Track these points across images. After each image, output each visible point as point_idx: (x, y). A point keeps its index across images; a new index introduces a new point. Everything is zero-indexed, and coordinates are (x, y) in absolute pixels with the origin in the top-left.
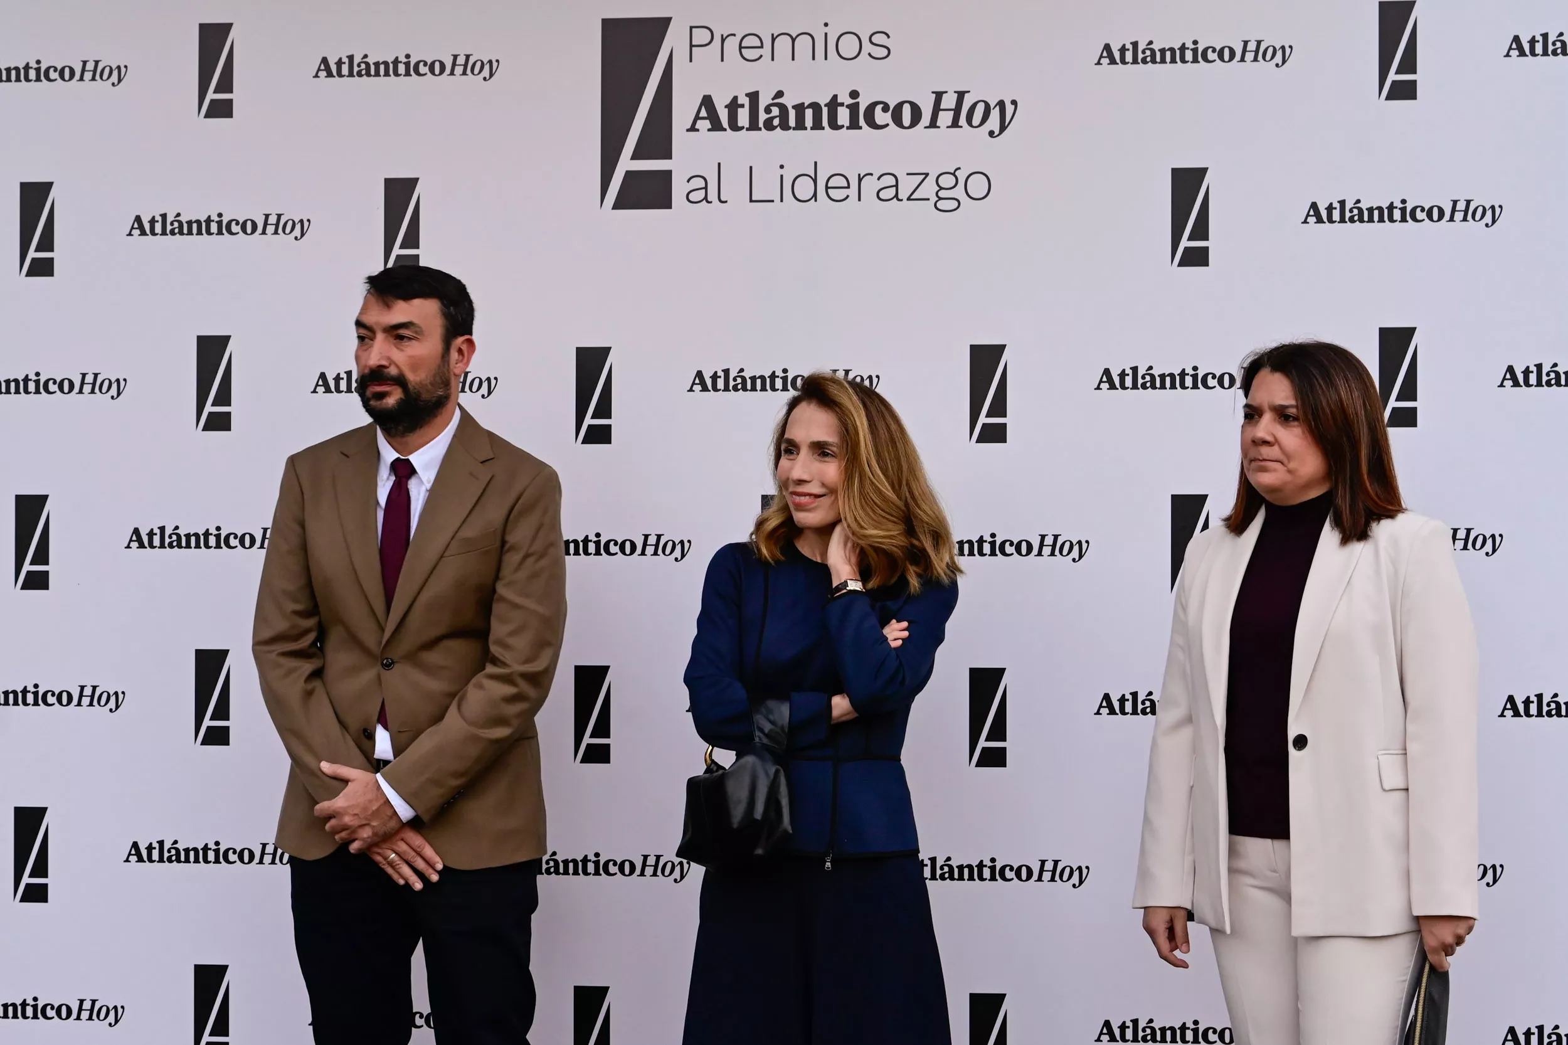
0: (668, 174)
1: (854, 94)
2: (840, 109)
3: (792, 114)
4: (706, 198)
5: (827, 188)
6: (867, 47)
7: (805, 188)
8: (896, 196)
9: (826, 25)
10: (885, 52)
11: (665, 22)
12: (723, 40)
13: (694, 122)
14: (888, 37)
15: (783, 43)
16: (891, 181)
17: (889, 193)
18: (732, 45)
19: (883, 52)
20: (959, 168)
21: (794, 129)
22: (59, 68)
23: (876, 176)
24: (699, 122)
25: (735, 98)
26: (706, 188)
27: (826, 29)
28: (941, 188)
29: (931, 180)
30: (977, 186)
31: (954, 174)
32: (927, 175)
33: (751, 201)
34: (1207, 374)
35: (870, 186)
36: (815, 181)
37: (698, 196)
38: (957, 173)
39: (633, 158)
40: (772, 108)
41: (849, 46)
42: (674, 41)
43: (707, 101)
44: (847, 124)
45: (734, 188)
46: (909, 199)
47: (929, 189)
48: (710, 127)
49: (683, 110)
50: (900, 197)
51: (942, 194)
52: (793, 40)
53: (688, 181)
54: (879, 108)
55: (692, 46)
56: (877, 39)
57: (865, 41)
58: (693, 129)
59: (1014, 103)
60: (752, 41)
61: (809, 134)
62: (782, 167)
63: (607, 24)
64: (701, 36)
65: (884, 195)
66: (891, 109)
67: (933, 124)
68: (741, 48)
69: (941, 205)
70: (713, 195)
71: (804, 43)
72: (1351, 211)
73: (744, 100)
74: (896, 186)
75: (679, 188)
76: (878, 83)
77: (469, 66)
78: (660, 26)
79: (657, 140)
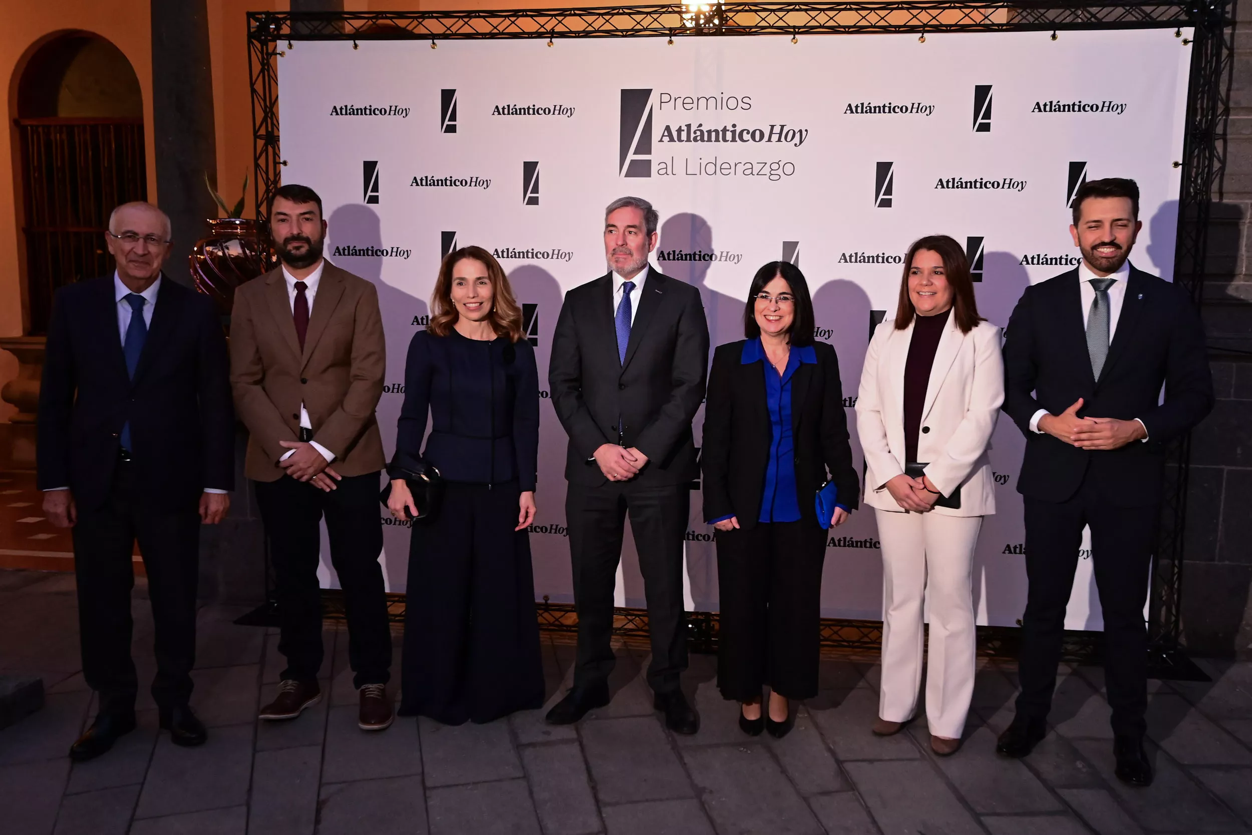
0: (650, 161)
1: (734, 126)
2: (727, 132)
3: (706, 134)
4: (666, 172)
5: (721, 169)
6: (741, 104)
7: (711, 169)
8: (752, 173)
9: (722, 93)
10: (749, 106)
11: (649, 92)
12: (675, 100)
13: (662, 138)
14: (750, 99)
15: (703, 102)
16: (750, 166)
17: (749, 171)
18: (679, 102)
19: (747, 106)
20: (780, 161)
21: (707, 141)
22: (379, 109)
23: (743, 163)
24: (664, 138)
25: (680, 127)
26: (666, 168)
27: (722, 95)
28: (772, 170)
29: (768, 166)
30: (789, 169)
31: (778, 163)
32: (766, 163)
33: (687, 174)
34: (888, 257)
35: (740, 168)
36: (715, 166)
37: (662, 171)
38: (779, 163)
39: (635, 153)
40: (697, 132)
41: (732, 103)
42: (653, 100)
43: (668, 128)
44: (730, 139)
45: (679, 168)
46: (757, 174)
47: (766, 170)
48: (669, 140)
49: (657, 131)
50: (753, 174)
51: (772, 172)
52: (707, 100)
53: (659, 165)
54: (745, 132)
55: (661, 102)
56: (745, 100)
57: (740, 101)
58: (661, 141)
59: (806, 131)
60: (689, 101)
62: (701, 159)
63: (623, 92)
64: (665, 98)
65: (746, 172)
66: (751, 133)
67: (769, 140)
68: (683, 103)
69: (772, 177)
70: (669, 172)
71: (712, 101)
72: (957, 183)
73: (684, 128)
74: (752, 168)
75: (654, 168)
76: (744, 121)
77: (561, 111)
78: (647, 93)
79: (645, 146)
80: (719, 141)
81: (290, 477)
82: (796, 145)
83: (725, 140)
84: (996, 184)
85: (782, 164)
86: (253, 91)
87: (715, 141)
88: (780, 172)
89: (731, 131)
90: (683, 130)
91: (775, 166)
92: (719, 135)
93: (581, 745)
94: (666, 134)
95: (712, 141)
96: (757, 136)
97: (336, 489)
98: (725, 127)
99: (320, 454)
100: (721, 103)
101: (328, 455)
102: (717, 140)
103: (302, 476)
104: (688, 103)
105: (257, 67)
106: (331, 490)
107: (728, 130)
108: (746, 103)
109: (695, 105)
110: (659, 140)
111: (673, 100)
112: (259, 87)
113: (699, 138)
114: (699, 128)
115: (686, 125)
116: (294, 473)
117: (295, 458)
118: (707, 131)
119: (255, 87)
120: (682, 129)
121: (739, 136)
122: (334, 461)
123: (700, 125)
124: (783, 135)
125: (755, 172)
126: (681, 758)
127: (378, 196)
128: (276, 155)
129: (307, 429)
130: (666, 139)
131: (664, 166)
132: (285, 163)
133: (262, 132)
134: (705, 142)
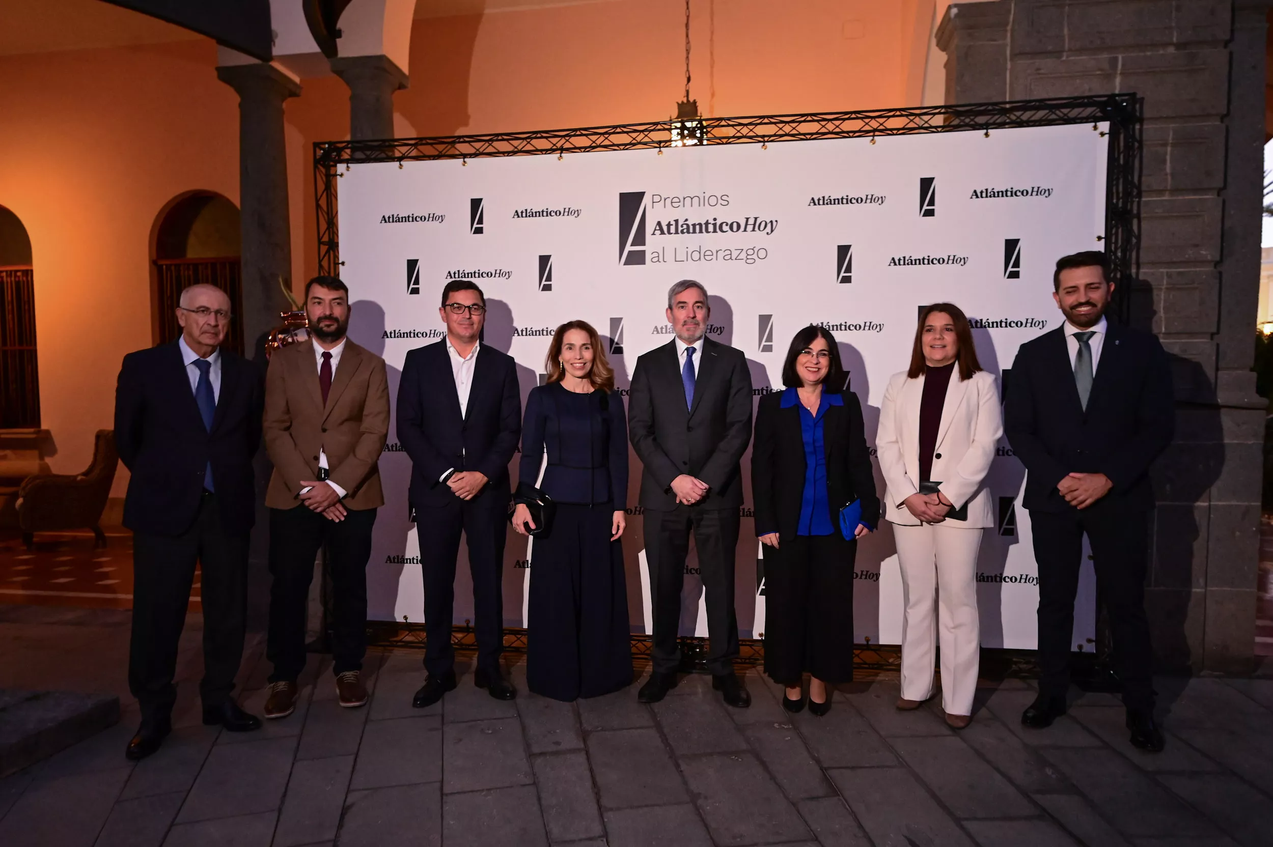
0: (644, 252)
1: (715, 220)
2: (709, 225)
3: (691, 228)
4: (658, 261)
5: (704, 256)
6: (720, 201)
7: (696, 256)
8: (731, 258)
9: (704, 193)
11: (642, 194)
12: (665, 200)
13: (654, 232)
14: (728, 196)
15: (688, 200)
16: (729, 252)
17: (728, 257)
18: (668, 201)
19: (726, 203)
20: (755, 247)
22: (420, 217)
23: (723, 250)
24: (656, 231)
25: (670, 222)
26: (658, 257)
27: (704, 195)
28: (748, 255)
29: (744, 252)
30: (762, 254)
31: (753, 250)
32: (742, 250)
33: (676, 261)
34: (850, 325)
35: (721, 254)
36: (700, 253)
37: (656, 259)
38: (755, 249)
39: (632, 245)
40: (684, 226)
41: (713, 201)
42: (646, 201)
43: (659, 223)
44: (712, 231)
45: (669, 256)
46: (736, 259)
47: (743, 255)
48: (660, 233)
49: (650, 226)
51: (748, 257)
52: (692, 199)
53: (652, 253)
54: (724, 224)
55: (653, 202)
56: (723, 198)
57: (719, 198)
58: (653, 234)
59: (776, 221)
60: (677, 200)
61: (697, 235)
62: (687, 248)
63: (621, 194)
64: (657, 199)
65: (726, 258)
66: (729, 225)
67: (745, 230)
68: (672, 203)
69: (748, 261)
70: (661, 259)
71: (696, 200)
72: (908, 261)
73: (673, 223)
74: (731, 254)
75: (648, 257)
76: (724, 215)
77: (569, 212)
78: (641, 195)
79: (640, 239)
80: (702, 233)
81: (307, 507)
82: (767, 233)
83: (707, 231)
84: (941, 261)
85: (756, 250)
86: (318, 206)
87: (699, 233)
88: (755, 256)
89: (713, 224)
90: (672, 225)
91: (750, 252)
92: (702, 228)
93: (587, 753)
94: (658, 228)
95: (696, 233)
96: (735, 227)
97: (344, 520)
98: (708, 221)
99: (334, 491)
100: (703, 201)
101: (341, 492)
102: (701, 232)
103: (316, 508)
104: (676, 202)
105: (321, 186)
106: (340, 520)
107: (710, 223)
108: (724, 200)
109: (681, 204)
110: (652, 233)
111: (663, 200)
112: (323, 202)
113: (685, 231)
114: (685, 223)
115: (675, 221)
116: (311, 505)
117: (314, 493)
118: (692, 225)
119: (320, 202)
120: (671, 223)
121: (719, 228)
122: (345, 497)
123: (686, 220)
124: (757, 225)
125: (734, 258)
126: (677, 766)
127: (419, 288)
128: (336, 257)
129: (325, 470)
130: (658, 232)
131: (656, 255)
132: (343, 263)
133: (326, 239)
134: (691, 234)
